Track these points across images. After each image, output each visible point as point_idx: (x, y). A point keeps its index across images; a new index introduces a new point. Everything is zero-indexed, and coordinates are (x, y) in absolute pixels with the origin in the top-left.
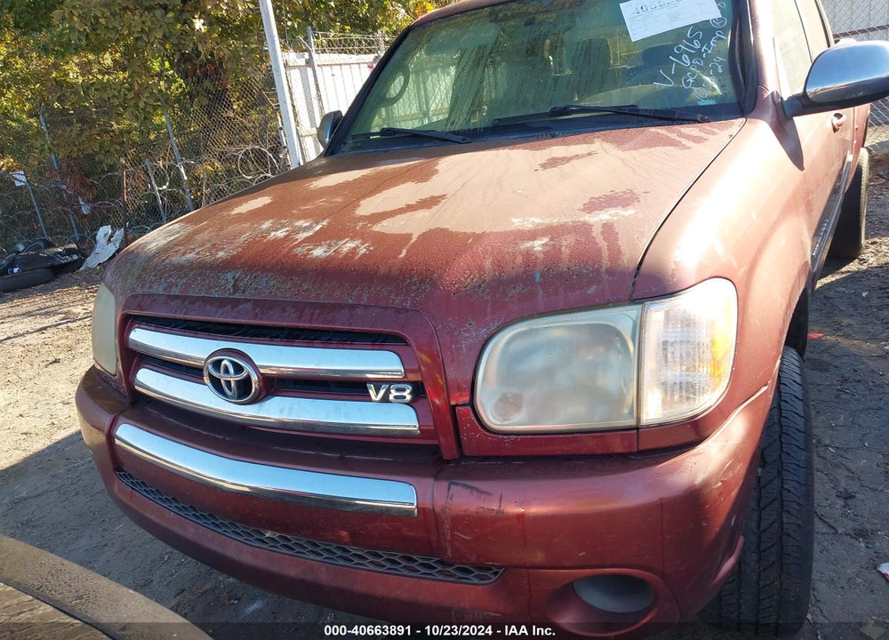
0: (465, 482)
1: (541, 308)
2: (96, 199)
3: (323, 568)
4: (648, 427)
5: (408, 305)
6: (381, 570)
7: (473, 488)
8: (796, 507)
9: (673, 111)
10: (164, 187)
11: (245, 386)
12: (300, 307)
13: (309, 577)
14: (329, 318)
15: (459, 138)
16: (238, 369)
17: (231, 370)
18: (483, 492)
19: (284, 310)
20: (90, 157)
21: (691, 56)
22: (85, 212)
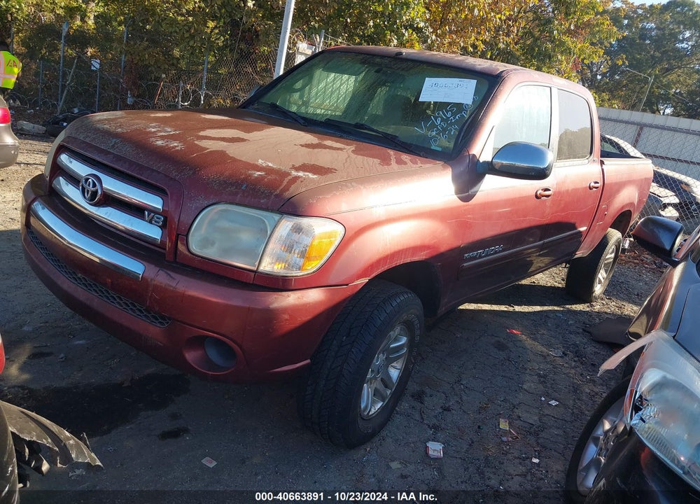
0: (169, 272)
1: (237, 201)
2: (138, 96)
3: (96, 300)
4: (261, 273)
5: (177, 178)
6: (121, 308)
7: (169, 274)
8: (353, 362)
9: (410, 145)
10: (186, 104)
11: (94, 194)
12: (131, 163)
13: (88, 303)
14: (141, 172)
15: (302, 121)
16: (94, 185)
17: (91, 185)
18: (172, 277)
19: (125, 163)
20: (147, 66)
21: (443, 120)
22: (128, 103)
